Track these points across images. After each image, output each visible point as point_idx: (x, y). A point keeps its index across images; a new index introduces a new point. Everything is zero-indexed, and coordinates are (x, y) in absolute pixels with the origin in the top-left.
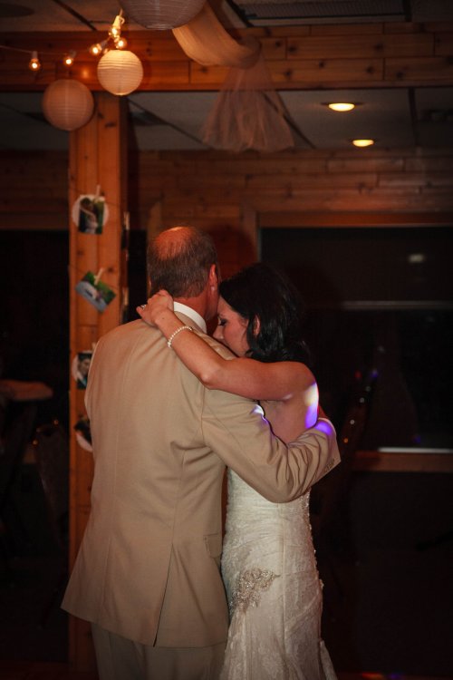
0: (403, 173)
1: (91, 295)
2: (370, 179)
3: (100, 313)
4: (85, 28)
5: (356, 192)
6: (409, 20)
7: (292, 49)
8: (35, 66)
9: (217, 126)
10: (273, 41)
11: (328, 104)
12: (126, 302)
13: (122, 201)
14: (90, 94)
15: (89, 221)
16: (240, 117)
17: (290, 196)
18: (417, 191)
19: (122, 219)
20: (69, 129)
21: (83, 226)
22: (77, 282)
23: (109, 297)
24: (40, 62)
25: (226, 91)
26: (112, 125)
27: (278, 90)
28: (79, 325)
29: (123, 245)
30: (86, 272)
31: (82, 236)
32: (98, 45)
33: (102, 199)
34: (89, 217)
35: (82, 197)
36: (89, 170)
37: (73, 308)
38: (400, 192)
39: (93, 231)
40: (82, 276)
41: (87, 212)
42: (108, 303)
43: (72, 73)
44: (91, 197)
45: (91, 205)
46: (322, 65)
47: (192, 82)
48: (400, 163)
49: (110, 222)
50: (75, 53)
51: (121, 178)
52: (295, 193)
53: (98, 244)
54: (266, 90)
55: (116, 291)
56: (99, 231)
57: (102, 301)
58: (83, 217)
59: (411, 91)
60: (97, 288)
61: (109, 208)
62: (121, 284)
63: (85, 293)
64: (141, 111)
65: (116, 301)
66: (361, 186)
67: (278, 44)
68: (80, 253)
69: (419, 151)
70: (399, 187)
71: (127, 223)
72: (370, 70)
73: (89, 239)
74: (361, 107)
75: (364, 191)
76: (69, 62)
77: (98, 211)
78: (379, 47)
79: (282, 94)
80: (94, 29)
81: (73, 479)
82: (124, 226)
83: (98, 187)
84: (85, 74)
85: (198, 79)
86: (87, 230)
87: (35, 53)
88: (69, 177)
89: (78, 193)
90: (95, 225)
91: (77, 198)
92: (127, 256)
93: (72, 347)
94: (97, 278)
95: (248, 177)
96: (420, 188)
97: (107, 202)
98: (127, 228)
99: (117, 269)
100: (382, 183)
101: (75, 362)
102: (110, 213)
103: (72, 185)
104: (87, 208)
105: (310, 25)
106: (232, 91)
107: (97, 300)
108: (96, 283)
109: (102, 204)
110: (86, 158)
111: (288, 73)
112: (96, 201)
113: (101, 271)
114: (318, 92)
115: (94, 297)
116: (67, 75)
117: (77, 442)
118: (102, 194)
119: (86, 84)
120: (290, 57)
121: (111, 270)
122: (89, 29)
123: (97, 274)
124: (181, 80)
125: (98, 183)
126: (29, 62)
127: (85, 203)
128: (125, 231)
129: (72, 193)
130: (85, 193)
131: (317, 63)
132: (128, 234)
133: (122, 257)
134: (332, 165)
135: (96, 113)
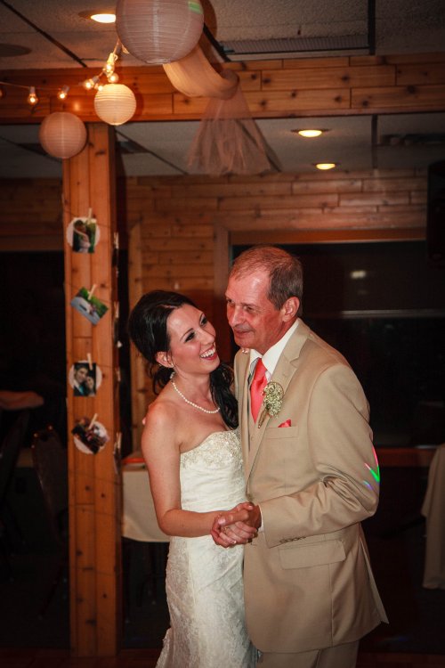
0: (361, 193)
1: (85, 309)
2: (332, 199)
3: (94, 326)
4: (77, 65)
5: (319, 211)
6: (372, 53)
7: (267, 81)
8: (33, 100)
9: (200, 152)
10: (248, 74)
11: (297, 131)
12: (117, 316)
13: (112, 222)
14: (82, 124)
15: (82, 241)
16: (220, 144)
17: (259, 216)
18: (375, 210)
19: (113, 239)
20: (64, 157)
21: (77, 246)
22: (72, 298)
23: (102, 311)
24: (37, 96)
25: (207, 120)
26: (101, 153)
27: (254, 119)
28: (74, 337)
29: (114, 263)
30: (80, 288)
31: (76, 254)
32: (91, 80)
33: (94, 221)
34: (82, 237)
35: (75, 219)
36: (81, 194)
37: (68, 321)
38: (359, 211)
39: (86, 251)
40: (77, 292)
41: (80, 233)
42: (101, 316)
43: (65, 106)
44: (84, 220)
45: (84, 226)
46: (294, 95)
47: (176, 112)
48: (359, 184)
49: (101, 242)
50: (68, 88)
51: (111, 201)
52: (263, 213)
53: (91, 263)
54: (243, 119)
55: (108, 305)
56: (91, 250)
57: (95, 314)
58: (76, 238)
59: (375, 117)
60: (91, 302)
61: (101, 229)
62: (113, 299)
63: (79, 308)
64: (126, 140)
65: (108, 314)
66: (324, 206)
67: (254, 77)
68: (74, 271)
69: (376, 173)
70: (358, 207)
71: (117, 242)
72: (338, 99)
73: (83, 258)
74: (327, 133)
75: (326, 210)
76: (62, 96)
77: (90, 232)
78: (345, 79)
79: (258, 122)
80: (85, 66)
81: (71, 479)
82: (114, 246)
83: (90, 210)
84: (77, 107)
85: (181, 109)
86: (81, 250)
87: (33, 89)
88: (63, 201)
89: (71, 216)
90: (88, 244)
91: (71, 220)
92: (117, 272)
93: (69, 357)
94: (90, 294)
95: (220, 199)
96: (378, 207)
97: (98, 224)
98: (117, 247)
99: (109, 284)
100: (343, 203)
101: (71, 371)
102: (102, 233)
103: (66, 208)
104: (80, 230)
105: (283, 59)
106: (212, 120)
107: (91, 313)
108: (89, 298)
109: (94, 225)
110: (78, 183)
111: (263, 103)
112: (89, 223)
113: (94, 286)
114: (290, 120)
115: (88, 311)
116: (61, 108)
117: (74, 445)
118: (94, 216)
119: (78, 116)
120: (264, 89)
121: (103, 286)
122: (80, 66)
123: (90, 290)
124: (165, 110)
125: (90, 206)
126: (27, 96)
127: (79, 224)
128: (115, 250)
129: (66, 216)
130: (78, 216)
131: (290, 93)
132: (117, 253)
133: (113, 273)
134: (296, 187)
135: (88, 143)
